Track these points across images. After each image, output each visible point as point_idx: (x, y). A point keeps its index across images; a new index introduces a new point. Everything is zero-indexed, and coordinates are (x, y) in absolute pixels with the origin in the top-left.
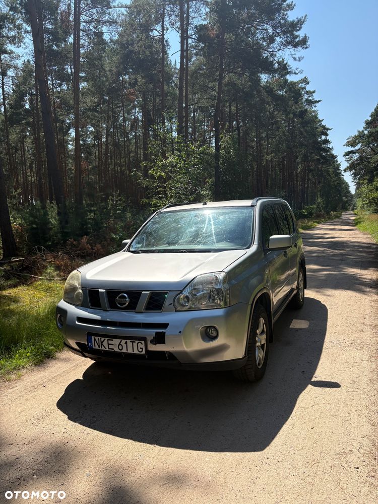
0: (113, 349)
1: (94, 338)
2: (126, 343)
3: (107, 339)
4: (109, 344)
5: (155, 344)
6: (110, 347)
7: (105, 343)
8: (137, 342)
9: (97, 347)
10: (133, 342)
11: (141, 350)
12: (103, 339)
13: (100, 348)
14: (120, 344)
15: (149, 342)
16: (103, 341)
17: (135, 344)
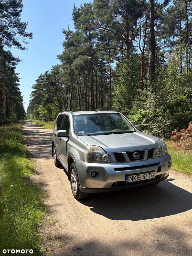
0: (140, 180)
1: (130, 177)
2: (147, 175)
3: (137, 175)
4: (138, 178)
5: (158, 172)
6: (138, 179)
7: (136, 178)
8: (151, 173)
9: (131, 181)
10: (150, 174)
11: (153, 176)
12: (135, 176)
13: (133, 181)
14: (144, 176)
15: (156, 172)
16: (135, 177)
17: (151, 174)
